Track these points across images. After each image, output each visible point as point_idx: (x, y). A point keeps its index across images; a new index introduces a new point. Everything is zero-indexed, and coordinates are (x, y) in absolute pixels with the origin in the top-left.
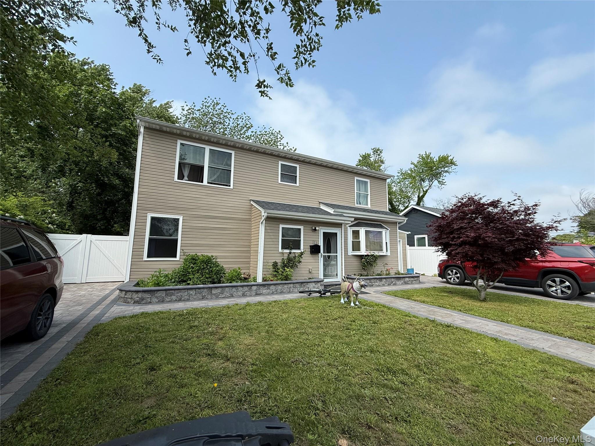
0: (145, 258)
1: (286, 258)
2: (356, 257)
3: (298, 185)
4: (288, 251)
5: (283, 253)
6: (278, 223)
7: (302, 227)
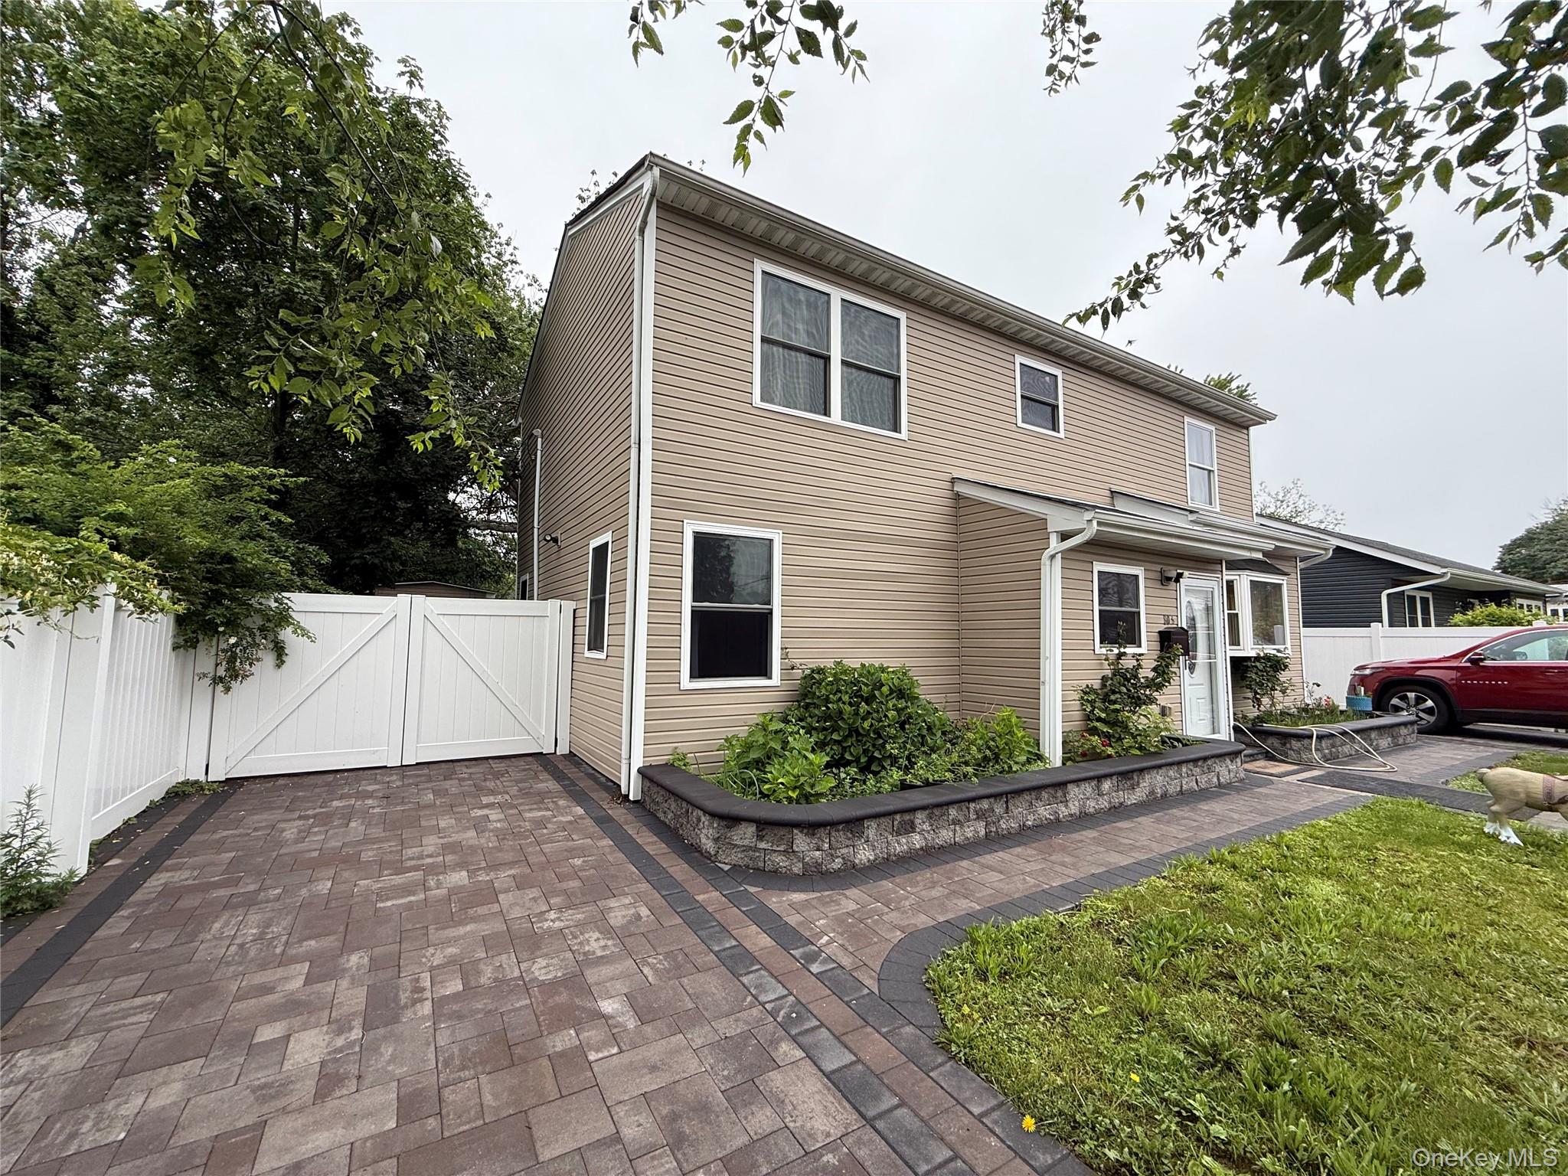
0: (686, 683)
1: (1110, 673)
3: (1061, 432)
4: (1115, 650)
5: (1103, 658)
6: (1090, 557)
7: (1138, 571)
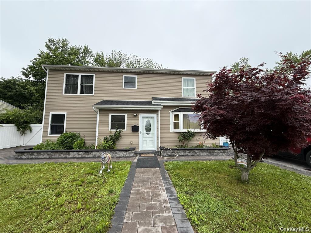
0: (49, 135)
1: (113, 135)
2: (176, 133)
3: (136, 88)
4: (115, 130)
5: (111, 132)
6: (108, 113)
7: (126, 115)
